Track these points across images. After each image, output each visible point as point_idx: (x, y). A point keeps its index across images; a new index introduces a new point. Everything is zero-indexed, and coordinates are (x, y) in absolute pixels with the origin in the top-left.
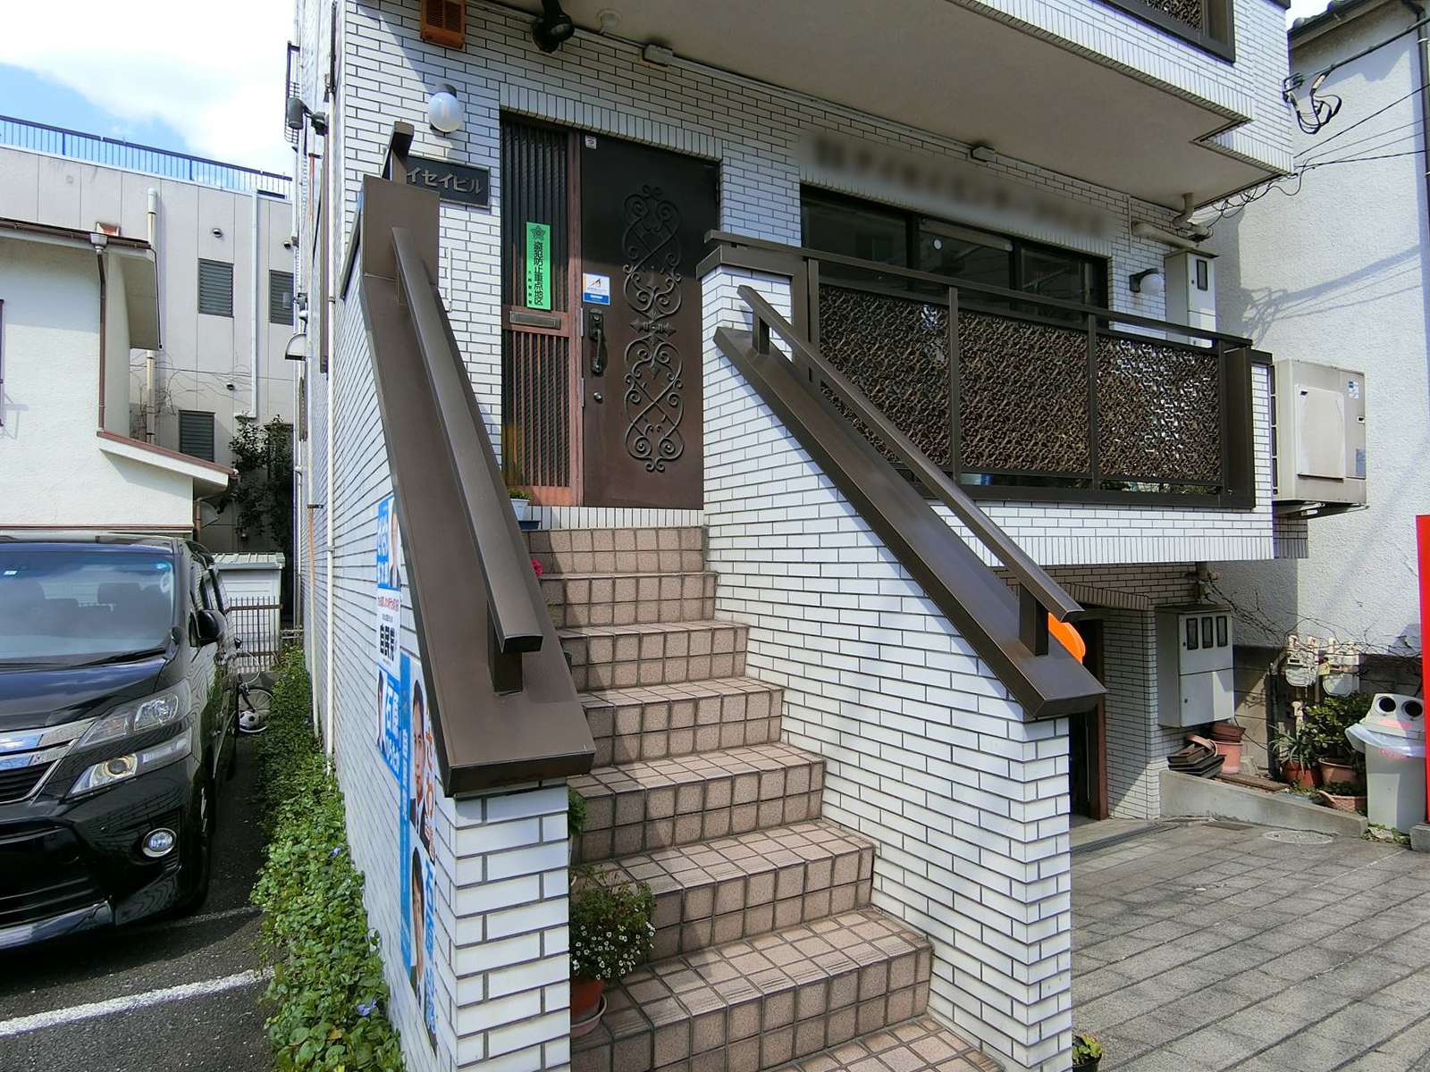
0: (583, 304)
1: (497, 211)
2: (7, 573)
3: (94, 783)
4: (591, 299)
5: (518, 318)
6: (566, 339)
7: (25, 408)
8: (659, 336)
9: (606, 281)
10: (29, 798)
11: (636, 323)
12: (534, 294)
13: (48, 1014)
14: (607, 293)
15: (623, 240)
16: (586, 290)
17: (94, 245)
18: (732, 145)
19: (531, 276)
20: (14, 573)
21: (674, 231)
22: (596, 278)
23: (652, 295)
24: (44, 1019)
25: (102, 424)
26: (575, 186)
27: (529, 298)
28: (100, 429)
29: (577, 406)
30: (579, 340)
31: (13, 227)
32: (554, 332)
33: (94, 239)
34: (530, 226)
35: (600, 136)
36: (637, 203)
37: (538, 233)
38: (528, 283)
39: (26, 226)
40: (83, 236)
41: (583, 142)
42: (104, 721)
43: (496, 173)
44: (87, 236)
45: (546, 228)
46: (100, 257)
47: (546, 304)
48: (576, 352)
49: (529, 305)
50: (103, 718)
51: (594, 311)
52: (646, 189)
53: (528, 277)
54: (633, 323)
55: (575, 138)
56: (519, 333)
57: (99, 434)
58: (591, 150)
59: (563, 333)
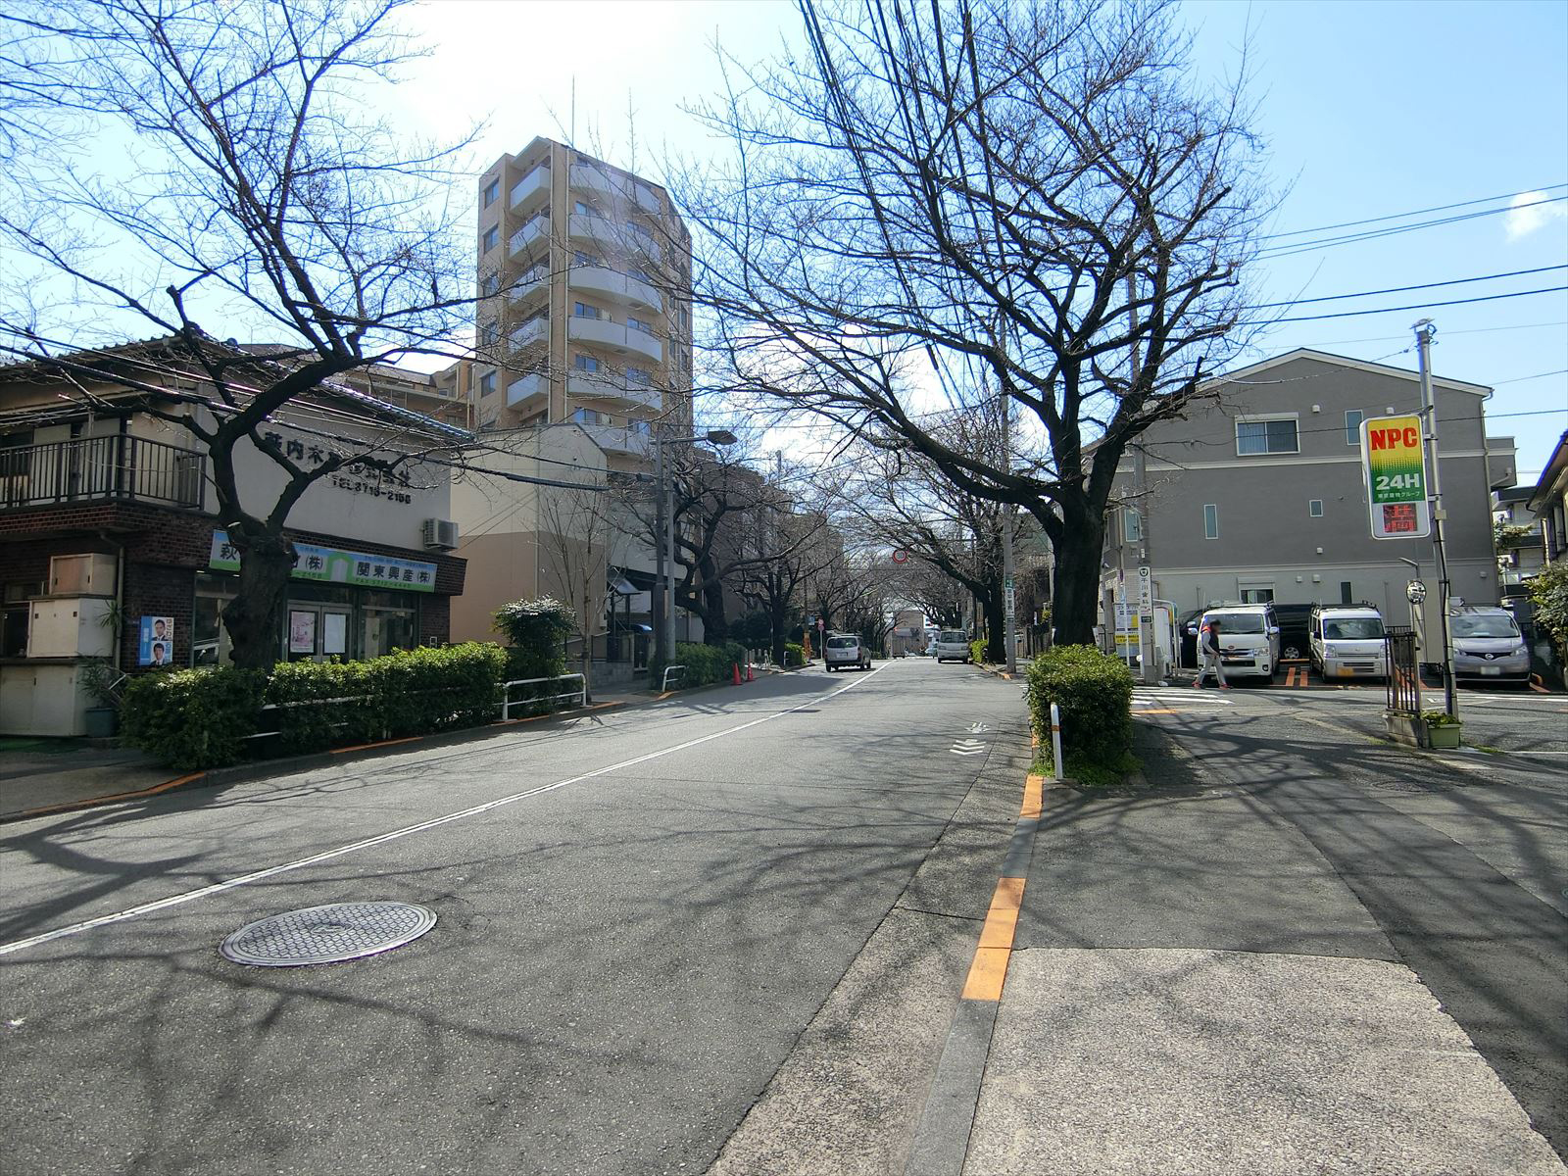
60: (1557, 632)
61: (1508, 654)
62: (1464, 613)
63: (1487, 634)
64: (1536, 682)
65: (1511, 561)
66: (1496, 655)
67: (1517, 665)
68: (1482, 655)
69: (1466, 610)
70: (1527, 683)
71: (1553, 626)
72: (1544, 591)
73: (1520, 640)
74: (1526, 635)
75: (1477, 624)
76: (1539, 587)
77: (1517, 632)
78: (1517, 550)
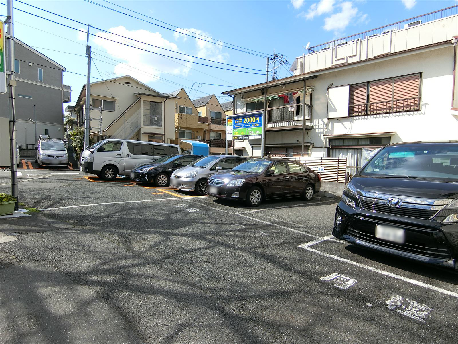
2: (425, 152)
3: (451, 220)
7: (427, 104)
10: (430, 220)
13: (431, 286)
17: (453, 44)
20: (427, 152)
24: (430, 286)
25: (453, 106)
28: (452, 107)
31: (426, 48)
33: (453, 41)
39: (430, 46)
40: (449, 42)
42: (456, 201)
44: (450, 41)
46: (455, 47)
50: (455, 200)
57: (451, 109)
60: (78, 150)
61: (62, 156)
62: (49, 141)
63: (56, 149)
64: (70, 165)
65: (71, 127)
66: (58, 157)
67: (64, 160)
68: (53, 156)
69: (50, 140)
70: (67, 166)
71: (76, 147)
72: (75, 136)
73: (66, 152)
74: (68, 150)
75: (54, 146)
76: (73, 135)
77: (65, 149)
78: (72, 124)
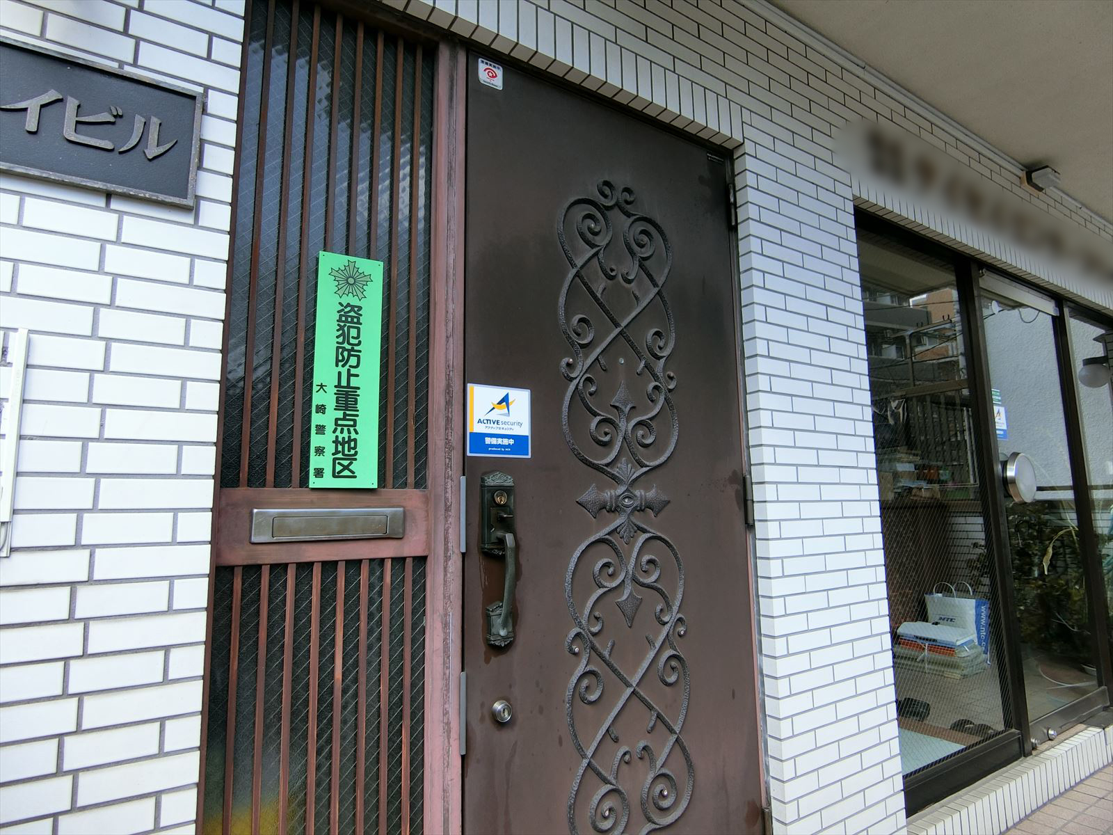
0: (468, 466)
1: (218, 215)
4: (486, 448)
5: (276, 525)
6: (421, 561)
8: (637, 520)
9: (521, 399)
11: (590, 495)
12: (330, 448)
14: (525, 430)
15: (562, 300)
16: (475, 427)
18: (756, 121)
19: (325, 397)
21: (660, 283)
22: (499, 392)
23: (622, 424)
26: (450, 168)
27: (315, 462)
29: (447, 753)
30: (455, 565)
32: (386, 550)
34: (330, 262)
35: (514, 65)
36: (589, 216)
37: (351, 281)
38: (316, 419)
41: (471, 72)
43: (224, 106)
45: (374, 269)
47: (366, 473)
48: (446, 597)
49: (314, 482)
51: (493, 480)
52: (607, 191)
53: (317, 398)
54: (581, 499)
55: (454, 58)
56: (279, 569)
58: (491, 91)
59: (411, 547)
